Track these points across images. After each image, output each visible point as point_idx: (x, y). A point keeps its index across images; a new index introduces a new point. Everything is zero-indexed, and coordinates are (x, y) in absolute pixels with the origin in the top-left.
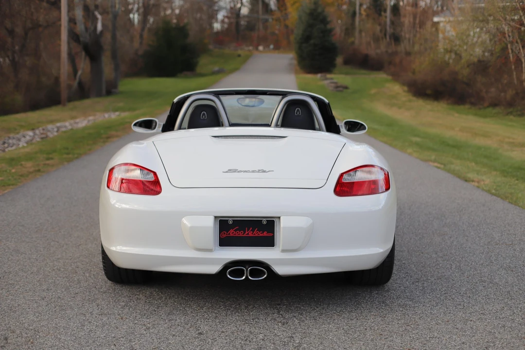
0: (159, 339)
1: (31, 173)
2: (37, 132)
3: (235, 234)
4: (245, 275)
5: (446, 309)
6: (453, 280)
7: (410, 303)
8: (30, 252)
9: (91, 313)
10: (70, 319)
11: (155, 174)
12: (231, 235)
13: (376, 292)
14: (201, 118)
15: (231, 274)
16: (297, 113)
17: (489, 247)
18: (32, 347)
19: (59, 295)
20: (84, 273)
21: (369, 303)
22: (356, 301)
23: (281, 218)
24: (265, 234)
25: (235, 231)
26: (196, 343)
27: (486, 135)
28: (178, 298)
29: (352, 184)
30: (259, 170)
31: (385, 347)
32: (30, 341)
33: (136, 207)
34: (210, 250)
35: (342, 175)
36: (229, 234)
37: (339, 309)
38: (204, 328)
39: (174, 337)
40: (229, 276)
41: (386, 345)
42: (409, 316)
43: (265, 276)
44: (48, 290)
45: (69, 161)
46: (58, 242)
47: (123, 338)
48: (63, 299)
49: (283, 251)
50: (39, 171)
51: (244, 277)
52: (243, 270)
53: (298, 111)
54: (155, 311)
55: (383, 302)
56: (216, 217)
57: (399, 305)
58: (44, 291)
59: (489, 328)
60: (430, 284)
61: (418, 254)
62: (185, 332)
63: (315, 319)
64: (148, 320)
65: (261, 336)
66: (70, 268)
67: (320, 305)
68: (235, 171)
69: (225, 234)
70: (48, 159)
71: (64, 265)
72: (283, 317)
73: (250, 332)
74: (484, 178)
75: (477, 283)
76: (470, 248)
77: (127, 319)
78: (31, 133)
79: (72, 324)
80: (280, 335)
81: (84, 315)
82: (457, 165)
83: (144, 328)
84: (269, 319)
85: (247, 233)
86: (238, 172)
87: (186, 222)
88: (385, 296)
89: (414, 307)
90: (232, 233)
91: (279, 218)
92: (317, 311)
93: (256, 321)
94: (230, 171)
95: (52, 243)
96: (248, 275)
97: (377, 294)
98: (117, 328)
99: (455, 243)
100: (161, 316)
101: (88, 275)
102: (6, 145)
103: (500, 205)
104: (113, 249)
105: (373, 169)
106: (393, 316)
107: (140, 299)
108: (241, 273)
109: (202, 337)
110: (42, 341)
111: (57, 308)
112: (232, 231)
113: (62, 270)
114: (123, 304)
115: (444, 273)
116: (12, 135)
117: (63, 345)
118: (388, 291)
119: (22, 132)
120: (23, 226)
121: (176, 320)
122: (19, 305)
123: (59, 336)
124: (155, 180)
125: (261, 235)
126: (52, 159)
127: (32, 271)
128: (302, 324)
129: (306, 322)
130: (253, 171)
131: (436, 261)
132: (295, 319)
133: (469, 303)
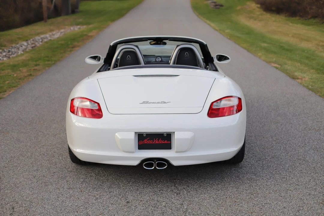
0: (103, 206)
1: (26, 77)
2: (29, 42)
3: (148, 142)
4: (154, 166)
5: (275, 181)
6: (281, 159)
7: (254, 177)
8: (26, 141)
9: (63, 187)
10: (50, 192)
11: (99, 104)
12: (145, 143)
13: (234, 169)
14: (127, 59)
15: (146, 165)
16: (186, 55)
17: (305, 132)
18: (29, 214)
19: (44, 174)
20: (59, 157)
21: (229, 177)
22: (221, 176)
23: (175, 133)
24: (166, 142)
25: (148, 140)
26: (125, 209)
27: (308, 40)
28: (115, 175)
30: (162, 102)
31: (238, 212)
32: (27, 209)
34: (133, 152)
35: (212, 103)
36: (144, 142)
37: (211, 182)
38: (130, 198)
39: (112, 205)
40: (144, 167)
41: (238, 210)
42: (253, 187)
43: (166, 167)
44: (37, 170)
45: (50, 66)
46: (43, 133)
47: (82, 206)
48: (46, 177)
49: (177, 152)
50: (31, 75)
51: (153, 168)
52: (153, 163)
53: (187, 54)
54: (101, 185)
55: (238, 177)
56: (136, 133)
57: (248, 179)
58: (35, 171)
59: (300, 196)
60: (267, 162)
61: (261, 138)
62: (119, 201)
63: (197, 191)
64: (97, 193)
66: (50, 153)
67: (200, 179)
68: (147, 102)
69: (141, 142)
70: (36, 65)
71: (47, 151)
72: (177, 189)
73: (158, 201)
74: (305, 75)
75: (296, 161)
76: (293, 133)
77: (84, 191)
78: (25, 44)
79: (52, 196)
80: (175, 203)
81: (59, 189)
82: (289, 66)
83: (95, 198)
84: (169, 191)
85: (154, 141)
86: (149, 103)
87: (119, 135)
88: (239, 172)
89: (256, 180)
90: (146, 141)
91: (174, 132)
92: (198, 184)
93: (161, 192)
94: (144, 102)
95: (40, 133)
96: (156, 166)
97: (234, 170)
98: (79, 199)
99: (284, 129)
100: (104, 189)
101: (61, 158)
102: (10, 53)
103: (314, 98)
106: (243, 187)
107: (92, 176)
108: (151, 165)
109: (129, 205)
110: (34, 209)
111: (43, 184)
112: (145, 140)
113: (46, 154)
114: (82, 180)
115: (276, 153)
116: (14, 45)
117: (46, 212)
118: (241, 168)
119: (21, 43)
120: (21, 120)
121: (114, 192)
122: (20, 182)
123: (44, 206)
124: (99, 108)
125: (163, 142)
126: (39, 65)
127: (28, 156)
128: (189, 194)
129: (191, 192)
130: (158, 103)
131: (272, 144)
132: (184, 190)
133: (290, 176)
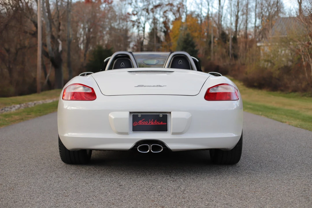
0: (94, 188)
1: (17, 120)
2: (22, 105)
3: (143, 124)
4: (149, 149)
5: (276, 175)
6: (279, 162)
7: (253, 172)
8: (14, 151)
9: (51, 177)
10: (38, 179)
11: (92, 89)
12: (140, 124)
13: (231, 167)
14: (121, 66)
15: (140, 149)
16: (180, 63)
17: (300, 148)
18: (13, 191)
19: (31, 169)
20: (48, 160)
21: (227, 172)
22: (218, 171)
23: (172, 113)
24: (162, 123)
25: (143, 121)
26: (118, 190)
27: (291, 105)
28: (106, 170)
29: (215, 94)
30: (157, 86)
31: (239, 191)
32: (11, 188)
33: (81, 108)
34: (127, 134)
35: (209, 89)
36: (139, 123)
37: (208, 175)
38: (123, 183)
39: (104, 187)
40: (138, 150)
41: (240, 190)
42: (253, 177)
43: (162, 150)
44: (24, 167)
45: (40, 116)
46: (32, 147)
47: (71, 187)
48: (34, 171)
49: (173, 134)
50: (22, 119)
51: (148, 151)
52: (148, 146)
53: (180, 61)
54: (92, 176)
55: (236, 172)
56: (131, 113)
57: (246, 173)
58: (22, 167)
59: (304, 183)
60: (265, 164)
61: (256, 151)
62: (111, 185)
63: (193, 179)
64: (87, 180)
65: (159, 187)
66: (39, 158)
67: (196, 173)
68: (142, 86)
69: (136, 123)
70: (28, 115)
71: (35, 157)
72: (173, 178)
73: (153, 185)
74: (292, 121)
75: (294, 163)
76: (288, 149)
77: (74, 179)
78: (18, 106)
79: (39, 181)
80: (172, 186)
81: (47, 177)
82: (276, 116)
83: (85, 183)
84: (164, 179)
85: (150, 123)
86: (145, 86)
87: (112, 116)
88: (237, 169)
89: (256, 174)
90: (141, 123)
91: (170, 113)
92: (194, 176)
93: (156, 180)
94: (139, 86)
95: (29, 148)
96: (151, 149)
97: (232, 168)
98: (68, 183)
99: (278, 147)
100: (96, 178)
101: (50, 161)
102: (3, 111)
103: (303, 131)
104: (66, 135)
105: (228, 86)
106: (243, 178)
107: (82, 171)
108: (146, 148)
109: (122, 187)
110: (19, 188)
111: (30, 174)
112: (140, 121)
113: (34, 158)
114: (72, 173)
115: (273, 159)
116: (7, 106)
117: (32, 190)
118: (239, 167)
119: (13, 105)
120: (11, 141)
121: (105, 180)
122: (6, 173)
123: (30, 187)
124: (92, 92)
125: (159, 124)
126: (30, 114)
127: (15, 159)
128: (185, 181)
129: (188, 180)
130: (154, 86)
131: (267, 155)
132: (181, 179)
133: (290, 172)
